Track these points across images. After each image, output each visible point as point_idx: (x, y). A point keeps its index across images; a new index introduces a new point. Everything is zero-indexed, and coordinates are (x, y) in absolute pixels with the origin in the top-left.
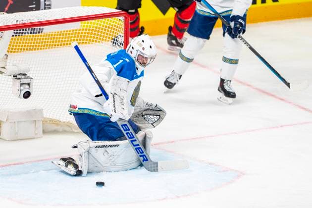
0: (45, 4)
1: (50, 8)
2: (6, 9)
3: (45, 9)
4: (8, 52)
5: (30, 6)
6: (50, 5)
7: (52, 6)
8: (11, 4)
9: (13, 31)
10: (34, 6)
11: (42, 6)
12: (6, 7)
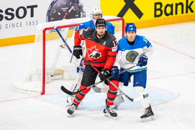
0: (83, 15)
1: (85, 17)
2: (65, 17)
3: (83, 17)
4: (67, 38)
5: (76, 16)
6: (85, 15)
7: (86, 16)
8: (67, 15)
9: (69, 28)
10: (78, 16)
11: (82, 16)
12: (64, 16)
